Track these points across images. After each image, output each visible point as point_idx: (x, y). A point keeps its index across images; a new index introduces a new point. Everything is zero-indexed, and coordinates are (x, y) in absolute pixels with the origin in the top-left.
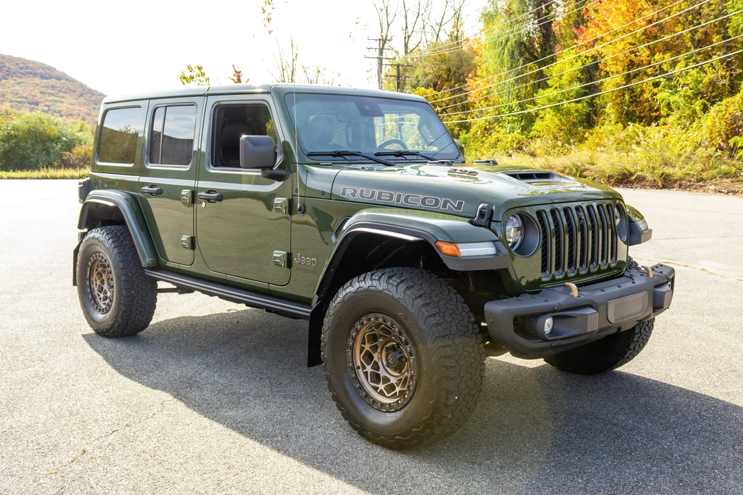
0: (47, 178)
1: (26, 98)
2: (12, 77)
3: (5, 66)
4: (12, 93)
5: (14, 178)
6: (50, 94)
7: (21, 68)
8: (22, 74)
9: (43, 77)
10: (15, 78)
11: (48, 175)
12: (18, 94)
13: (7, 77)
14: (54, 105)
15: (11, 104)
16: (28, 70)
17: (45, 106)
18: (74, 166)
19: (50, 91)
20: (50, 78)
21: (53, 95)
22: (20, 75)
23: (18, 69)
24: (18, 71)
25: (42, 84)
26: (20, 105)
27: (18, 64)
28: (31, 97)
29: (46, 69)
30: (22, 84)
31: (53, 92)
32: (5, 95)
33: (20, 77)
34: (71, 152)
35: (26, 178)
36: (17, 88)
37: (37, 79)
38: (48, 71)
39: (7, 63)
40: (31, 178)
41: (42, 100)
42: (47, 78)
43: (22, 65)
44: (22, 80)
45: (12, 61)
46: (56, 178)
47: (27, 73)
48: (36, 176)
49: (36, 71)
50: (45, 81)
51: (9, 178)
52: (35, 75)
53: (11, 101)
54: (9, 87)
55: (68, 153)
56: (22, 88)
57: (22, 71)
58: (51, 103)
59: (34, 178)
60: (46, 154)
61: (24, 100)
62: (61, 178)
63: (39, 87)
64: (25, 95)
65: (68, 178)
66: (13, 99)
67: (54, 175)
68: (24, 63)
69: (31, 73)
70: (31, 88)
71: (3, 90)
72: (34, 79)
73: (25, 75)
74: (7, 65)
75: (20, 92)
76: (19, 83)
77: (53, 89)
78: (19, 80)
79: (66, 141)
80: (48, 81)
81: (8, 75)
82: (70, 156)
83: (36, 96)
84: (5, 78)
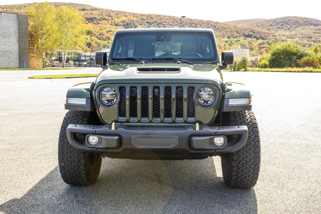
0: (287, 72)
1: (306, 35)
2: (301, 26)
3: (298, 22)
4: (300, 33)
5: (273, 71)
6: (317, 33)
7: (305, 22)
8: (305, 24)
9: (315, 25)
10: (302, 26)
11: (288, 70)
12: (302, 33)
13: (299, 26)
14: (319, 38)
15: (299, 38)
16: (308, 23)
17: (315, 38)
18: (300, 67)
19: (318, 31)
20: (318, 26)
21: (319, 33)
22: (305, 25)
23: (304, 22)
24: (303, 24)
25: (314, 29)
26: (303, 39)
27: (304, 20)
28: (308, 35)
29: (317, 21)
30: (305, 29)
31: (319, 32)
32: (297, 34)
33: (304, 26)
34: (301, 60)
35: (278, 71)
36: (303, 31)
37: (312, 26)
38: (317, 22)
39: (299, 20)
40: (280, 71)
41: (313, 36)
42: (317, 26)
43: (306, 21)
44: (305, 27)
45: (301, 19)
46: (291, 72)
47: (308, 24)
48: (282, 71)
49: (312, 23)
50: (316, 27)
51: (271, 71)
52: (312, 24)
53: (299, 37)
54: (299, 31)
55: (299, 60)
56: (305, 31)
57: (305, 23)
58: (318, 37)
59: (282, 72)
60: (289, 61)
61: (305, 36)
62: (293, 72)
63: (312, 30)
64: (306, 34)
65: (297, 72)
66: (300, 36)
67: (291, 70)
68: (306, 20)
69: (309, 24)
70: (309, 31)
71: (296, 32)
72: (311, 26)
73: (306, 25)
74: (299, 21)
75: (304, 33)
76: (304, 29)
77: (319, 31)
78: (304, 27)
79: (299, 55)
80: (317, 27)
81: (299, 25)
82: (300, 62)
83: (311, 34)
84: (297, 27)
